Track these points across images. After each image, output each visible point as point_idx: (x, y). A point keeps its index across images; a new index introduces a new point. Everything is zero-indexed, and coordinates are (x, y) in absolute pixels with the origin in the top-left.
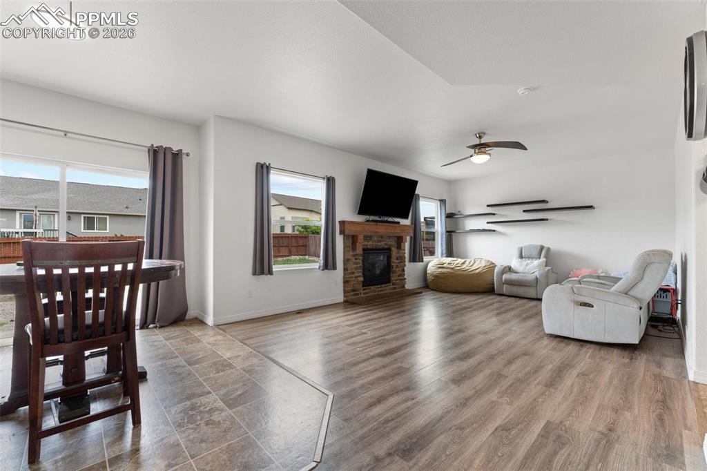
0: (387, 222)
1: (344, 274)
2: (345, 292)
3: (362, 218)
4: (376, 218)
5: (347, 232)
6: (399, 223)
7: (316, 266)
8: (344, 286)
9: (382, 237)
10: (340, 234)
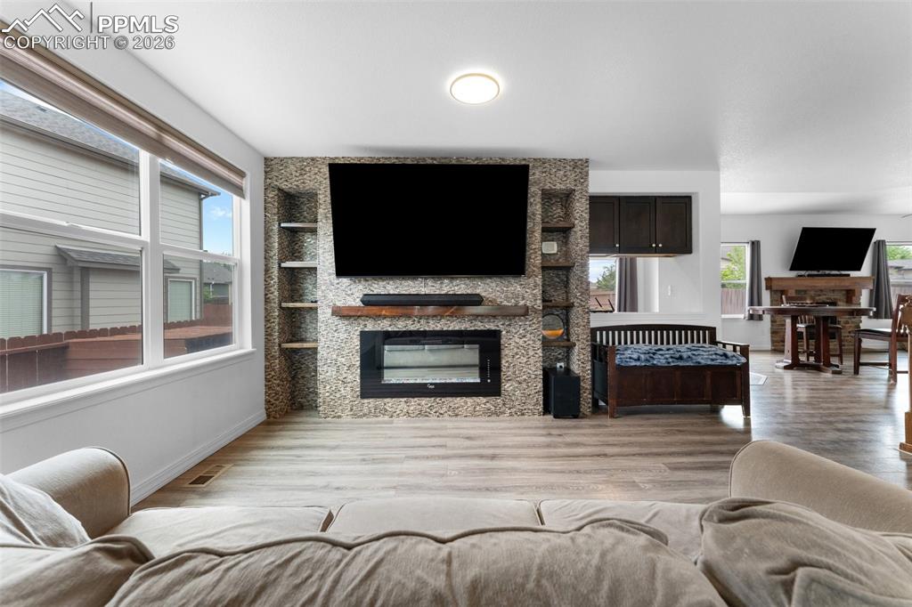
0: (829, 275)
1: (772, 325)
2: (773, 342)
3: (793, 274)
4: (815, 273)
5: (774, 288)
6: (849, 275)
7: (742, 316)
8: (772, 337)
9: (821, 291)
10: (767, 289)
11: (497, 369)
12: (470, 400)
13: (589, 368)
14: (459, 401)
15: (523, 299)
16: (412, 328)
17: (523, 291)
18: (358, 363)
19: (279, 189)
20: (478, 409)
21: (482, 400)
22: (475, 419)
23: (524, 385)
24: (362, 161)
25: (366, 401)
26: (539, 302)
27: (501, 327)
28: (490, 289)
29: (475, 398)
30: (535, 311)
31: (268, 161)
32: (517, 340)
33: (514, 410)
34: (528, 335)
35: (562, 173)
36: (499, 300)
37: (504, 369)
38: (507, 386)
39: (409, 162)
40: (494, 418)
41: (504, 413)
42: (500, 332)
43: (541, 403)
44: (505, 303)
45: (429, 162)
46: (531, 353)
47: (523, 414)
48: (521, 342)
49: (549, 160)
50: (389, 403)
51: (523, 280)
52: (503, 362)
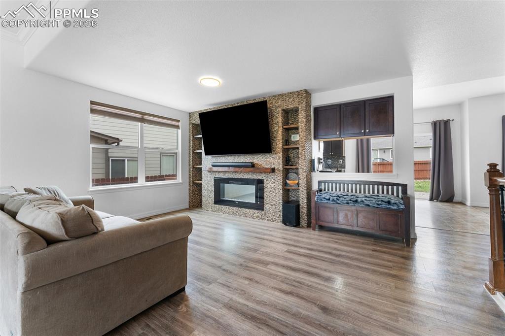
11: (262, 198)
12: (251, 211)
13: (306, 202)
14: (247, 210)
15: (274, 164)
16: (230, 177)
17: (274, 160)
18: (213, 190)
19: (193, 124)
20: (254, 215)
21: (256, 211)
22: (254, 220)
23: (274, 207)
24: (215, 109)
25: (216, 205)
26: (281, 166)
27: (264, 178)
28: (260, 160)
29: (253, 210)
30: (279, 171)
31: (190, 113)
32: (271, 185)
33: (269, 218)
34: (276, 183)
35: (291, 99)
36: (263, 165)
37: (265, 198)
38: (266, 206)
39: (229, 106)
40: (261, 220)
41: (265, 219)
42: (263, 180)
43: (282, 217)
44: (266, 167)
45: (236, 105)
46: (277, 191)
47: (273, 221)
48: (273, 186)
49: (285, 94)
50: (223, 207)
51: (274, 155)
52: (265, 194)
